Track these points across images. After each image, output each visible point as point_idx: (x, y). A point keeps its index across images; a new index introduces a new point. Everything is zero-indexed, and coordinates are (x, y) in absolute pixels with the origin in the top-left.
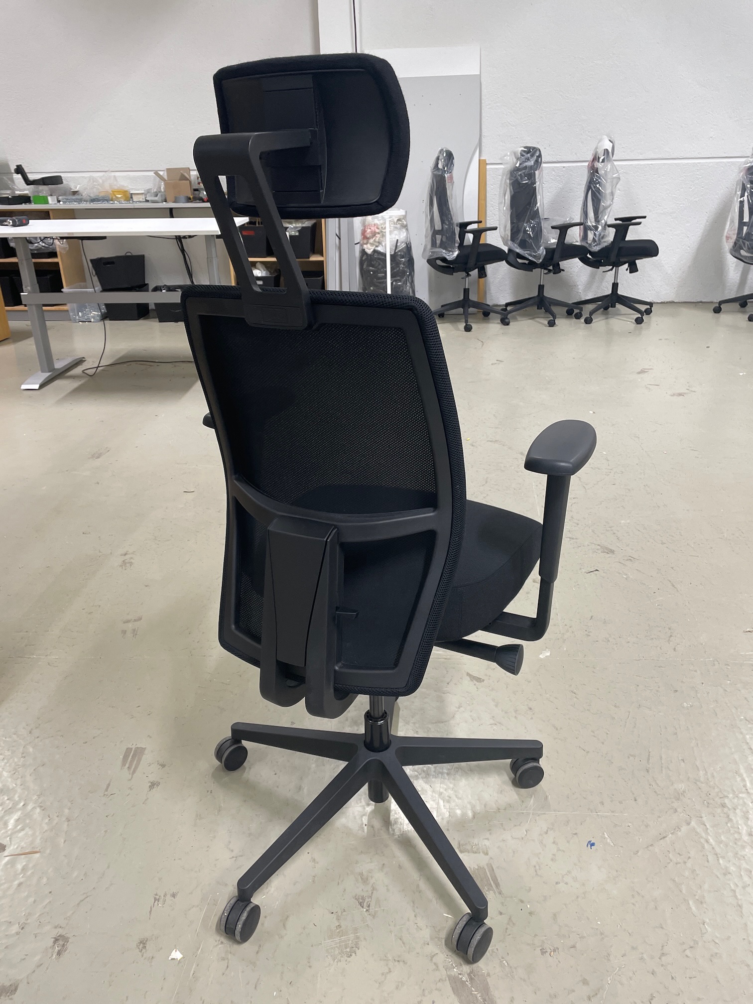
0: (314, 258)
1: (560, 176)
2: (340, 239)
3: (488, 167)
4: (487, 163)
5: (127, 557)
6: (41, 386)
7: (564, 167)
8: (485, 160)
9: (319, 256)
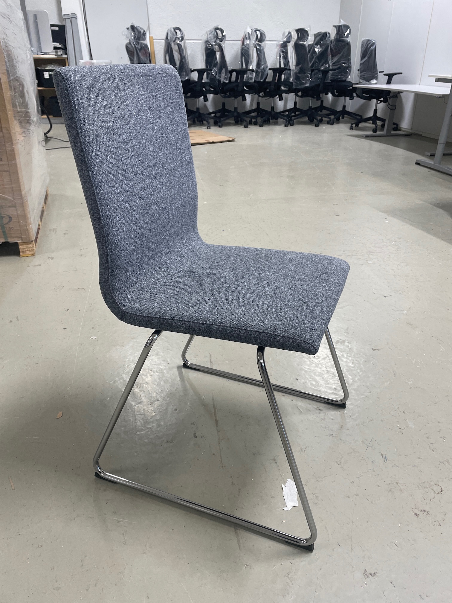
1: (191, 47)
3: (154, 41)
4: (154, 38)
7: (193, 43)
8: (152, 37)
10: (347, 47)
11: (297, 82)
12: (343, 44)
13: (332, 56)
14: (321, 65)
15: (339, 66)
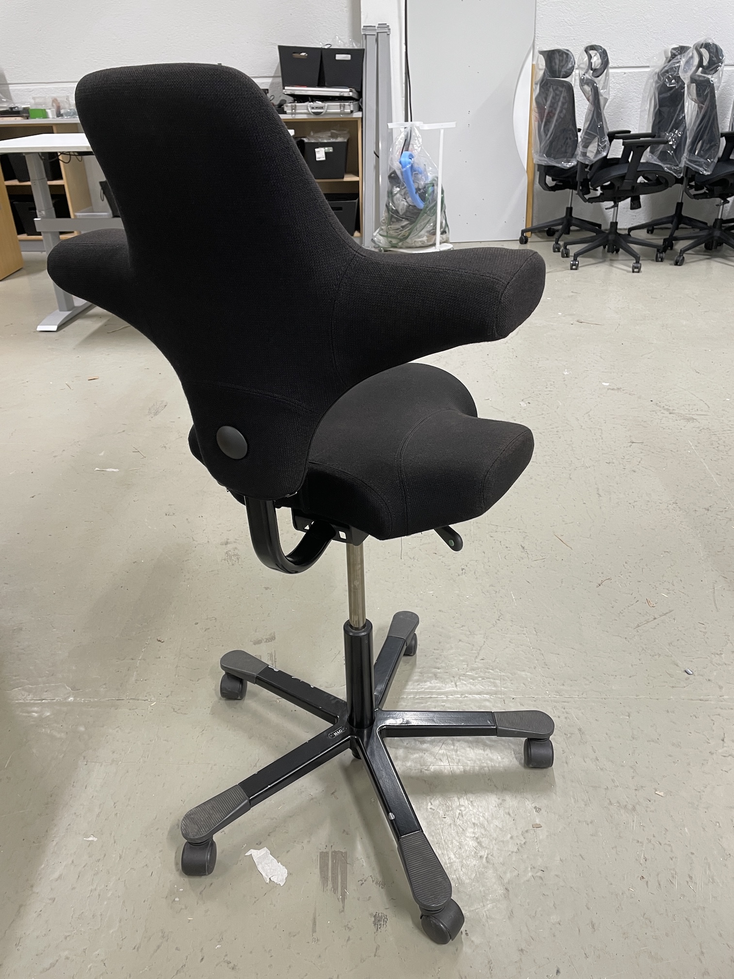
0: (348, 178)
2: (378, 157)
5: (230, 547)
6: (60, 328)
9: (352, 176)
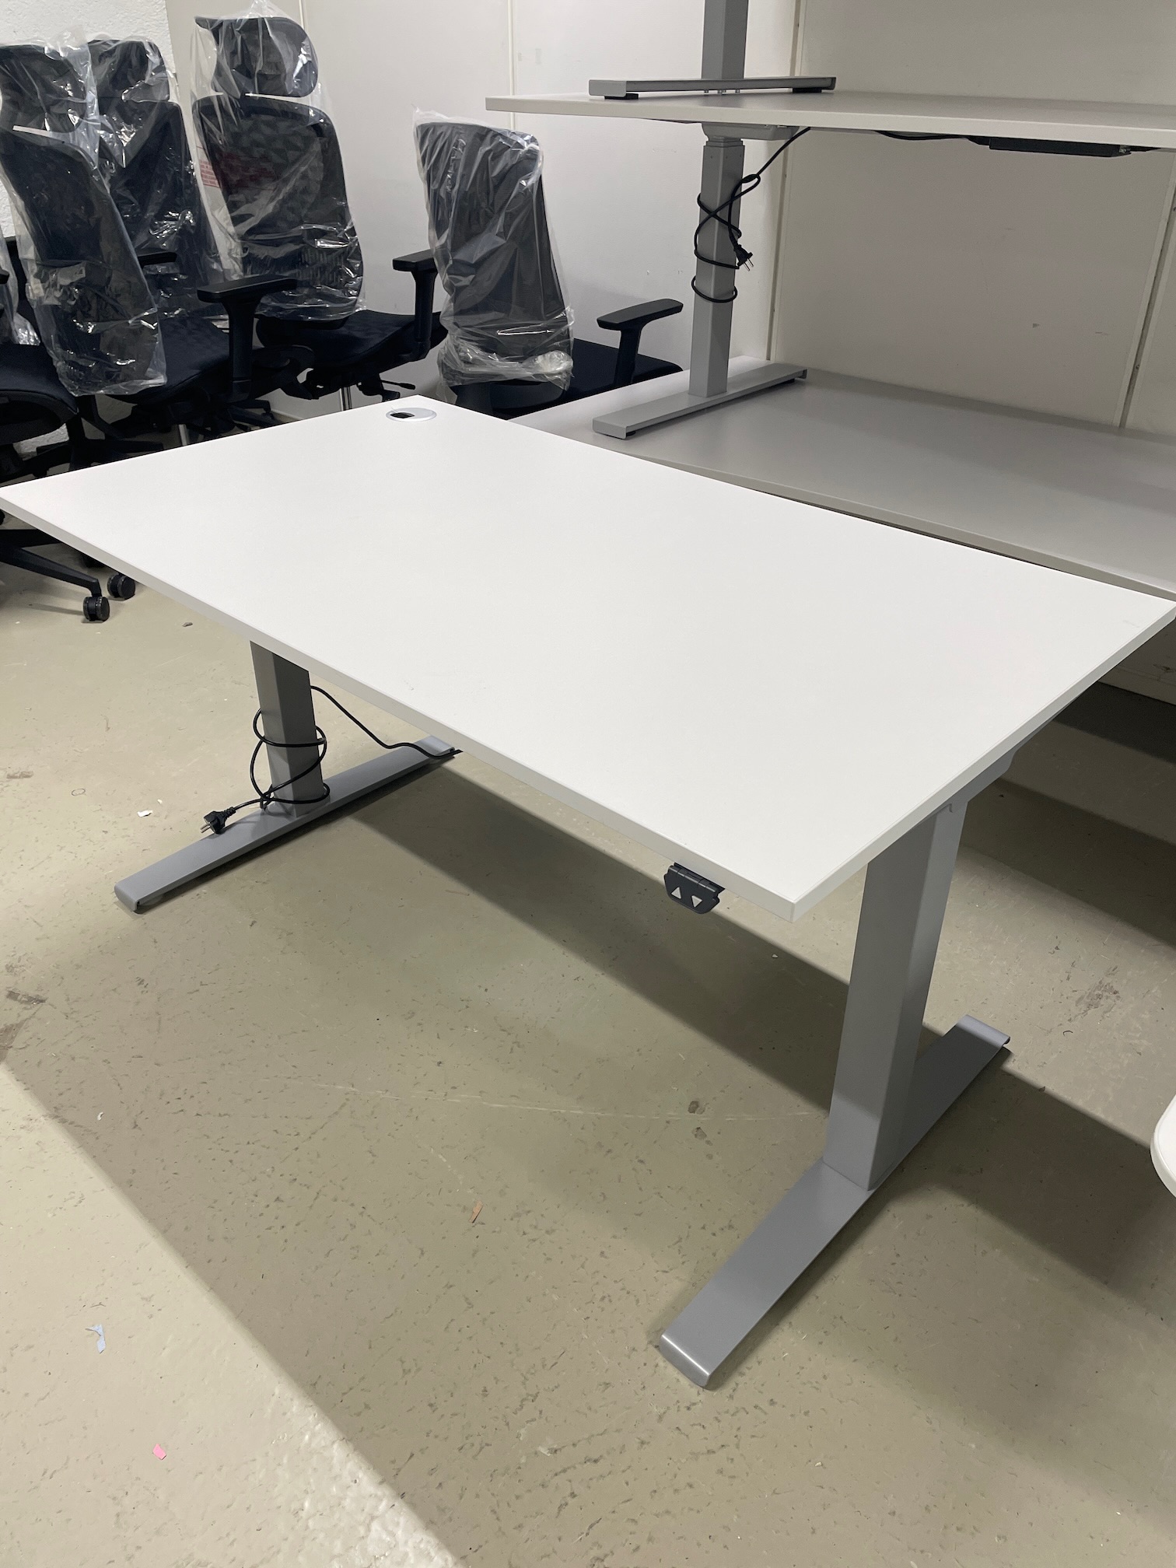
10: (316, 147)
11: (81, 362)
12: (283, 125)
13: (228, 189)
14: (150, 214)
15: (292, 248)
